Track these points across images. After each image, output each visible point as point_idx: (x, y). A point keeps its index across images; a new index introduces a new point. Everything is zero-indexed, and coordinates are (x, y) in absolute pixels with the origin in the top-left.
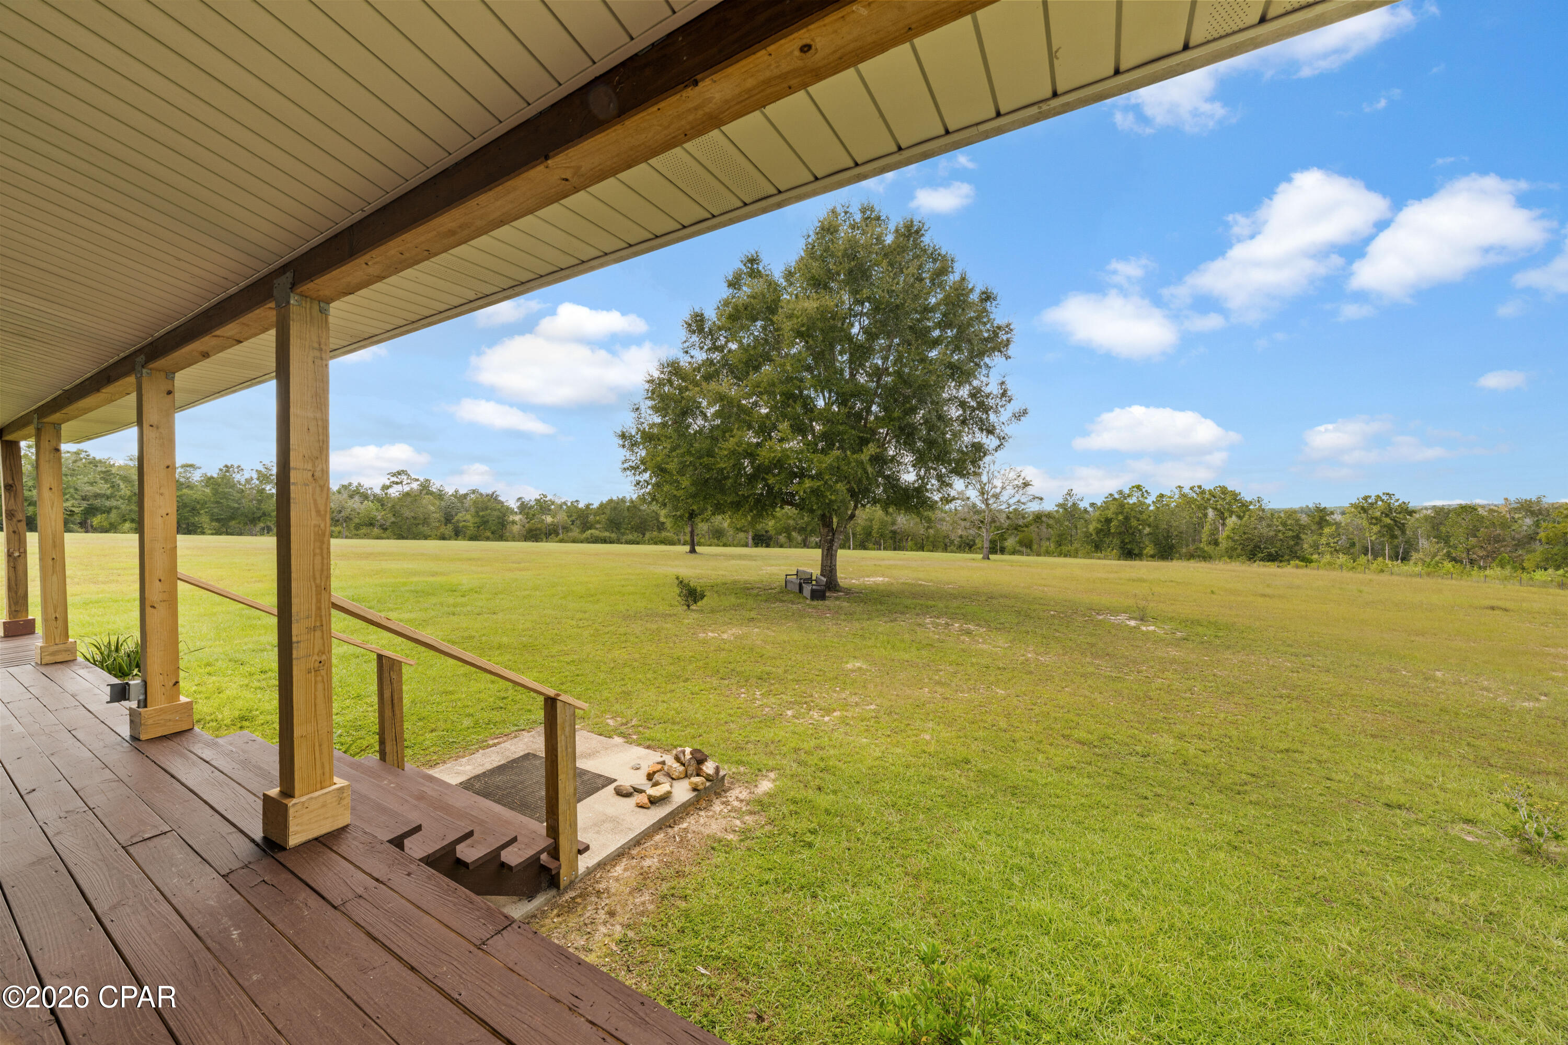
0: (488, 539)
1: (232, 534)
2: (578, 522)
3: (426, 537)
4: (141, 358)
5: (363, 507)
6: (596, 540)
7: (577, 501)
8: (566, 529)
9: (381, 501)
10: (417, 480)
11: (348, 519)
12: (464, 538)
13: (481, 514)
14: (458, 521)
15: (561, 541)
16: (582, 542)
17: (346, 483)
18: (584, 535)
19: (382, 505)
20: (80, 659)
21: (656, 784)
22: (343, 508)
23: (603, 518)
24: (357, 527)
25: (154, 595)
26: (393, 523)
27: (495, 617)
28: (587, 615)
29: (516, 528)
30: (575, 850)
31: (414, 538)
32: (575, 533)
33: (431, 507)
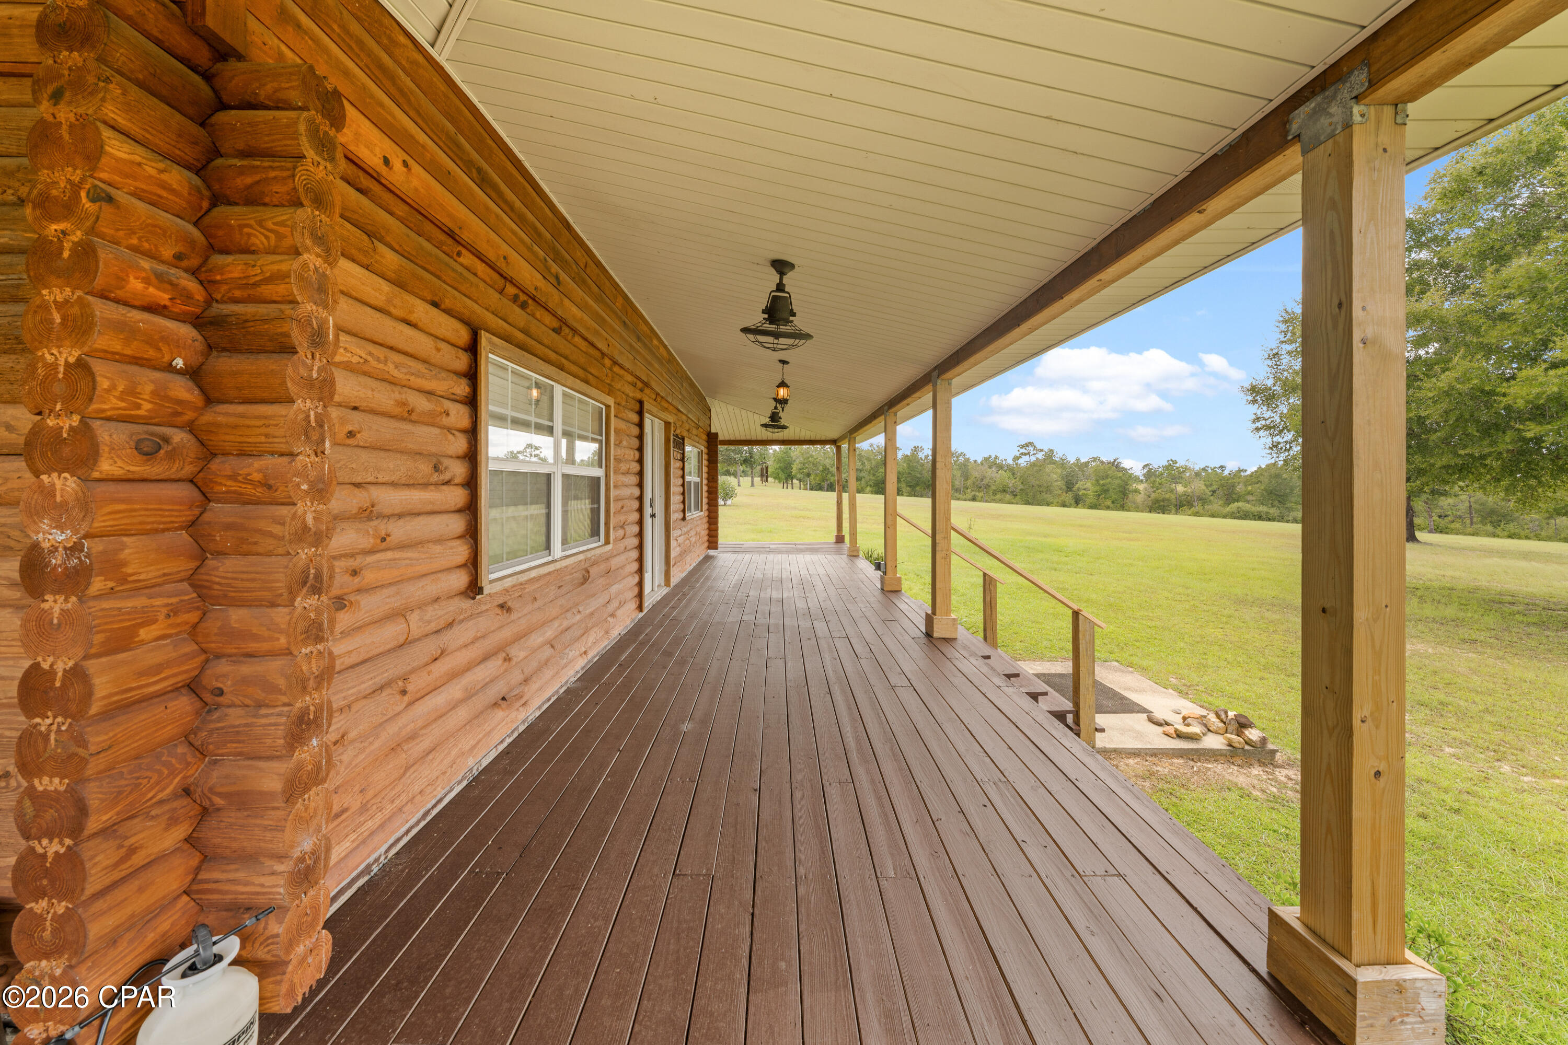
0: (1108, 508)
1: (917, 496)
2: (1220, 492)
3: (1048, 504)
4: (886, 408)
5: (998, 476)
6: (1246, 516)
7: (1222, 467)
8: (1203, 500)
9: (1012, 471)
10: (1042, 450)
11: (988, 486)
12: (1084, 507)
13: (1102, 482)
14: (1079, 489)
15: (1196, 514)
16: (1224, 517)
17: (987, 456)
18: (1228, 509)
19: (1013, 474)
20: (861, 554)
21: (1188, 725)
22: (984, 477)
23: (1258, 489)
24: (994, 494)
25: (889, 523)
26: (1021, 490)
27: (1091, 577)
28: (1189, 591)
29: (1139, 498)
30: (1093, 728)
31: (1038, 504)
32: (1216, 506)
33: (1054, 476)
